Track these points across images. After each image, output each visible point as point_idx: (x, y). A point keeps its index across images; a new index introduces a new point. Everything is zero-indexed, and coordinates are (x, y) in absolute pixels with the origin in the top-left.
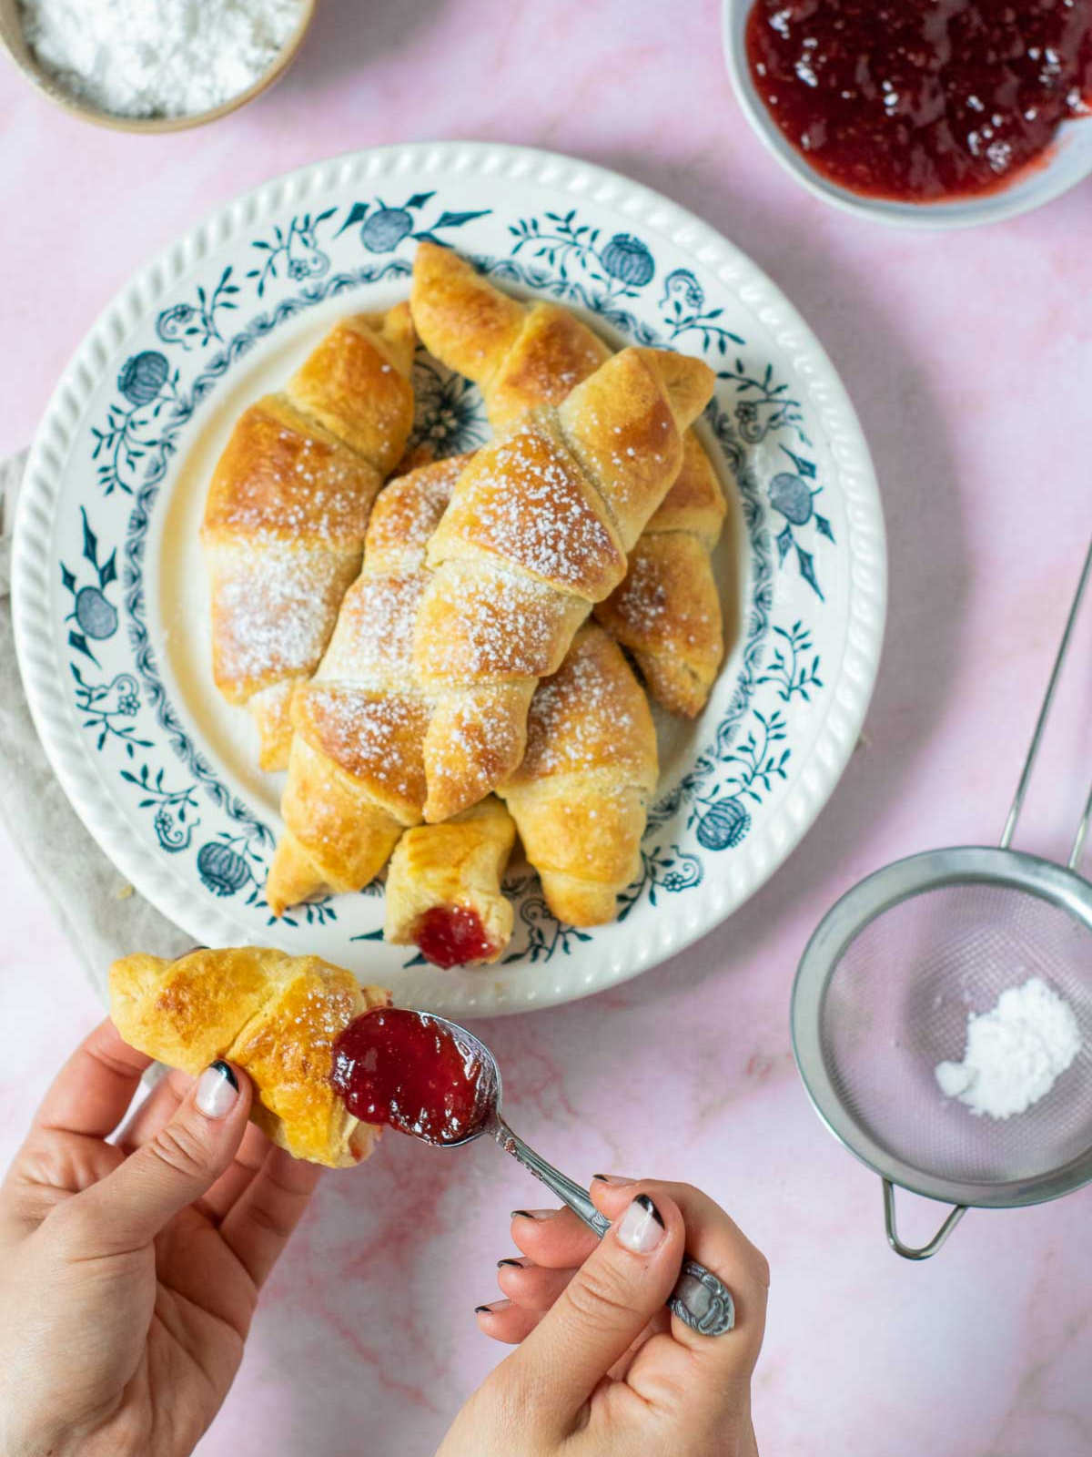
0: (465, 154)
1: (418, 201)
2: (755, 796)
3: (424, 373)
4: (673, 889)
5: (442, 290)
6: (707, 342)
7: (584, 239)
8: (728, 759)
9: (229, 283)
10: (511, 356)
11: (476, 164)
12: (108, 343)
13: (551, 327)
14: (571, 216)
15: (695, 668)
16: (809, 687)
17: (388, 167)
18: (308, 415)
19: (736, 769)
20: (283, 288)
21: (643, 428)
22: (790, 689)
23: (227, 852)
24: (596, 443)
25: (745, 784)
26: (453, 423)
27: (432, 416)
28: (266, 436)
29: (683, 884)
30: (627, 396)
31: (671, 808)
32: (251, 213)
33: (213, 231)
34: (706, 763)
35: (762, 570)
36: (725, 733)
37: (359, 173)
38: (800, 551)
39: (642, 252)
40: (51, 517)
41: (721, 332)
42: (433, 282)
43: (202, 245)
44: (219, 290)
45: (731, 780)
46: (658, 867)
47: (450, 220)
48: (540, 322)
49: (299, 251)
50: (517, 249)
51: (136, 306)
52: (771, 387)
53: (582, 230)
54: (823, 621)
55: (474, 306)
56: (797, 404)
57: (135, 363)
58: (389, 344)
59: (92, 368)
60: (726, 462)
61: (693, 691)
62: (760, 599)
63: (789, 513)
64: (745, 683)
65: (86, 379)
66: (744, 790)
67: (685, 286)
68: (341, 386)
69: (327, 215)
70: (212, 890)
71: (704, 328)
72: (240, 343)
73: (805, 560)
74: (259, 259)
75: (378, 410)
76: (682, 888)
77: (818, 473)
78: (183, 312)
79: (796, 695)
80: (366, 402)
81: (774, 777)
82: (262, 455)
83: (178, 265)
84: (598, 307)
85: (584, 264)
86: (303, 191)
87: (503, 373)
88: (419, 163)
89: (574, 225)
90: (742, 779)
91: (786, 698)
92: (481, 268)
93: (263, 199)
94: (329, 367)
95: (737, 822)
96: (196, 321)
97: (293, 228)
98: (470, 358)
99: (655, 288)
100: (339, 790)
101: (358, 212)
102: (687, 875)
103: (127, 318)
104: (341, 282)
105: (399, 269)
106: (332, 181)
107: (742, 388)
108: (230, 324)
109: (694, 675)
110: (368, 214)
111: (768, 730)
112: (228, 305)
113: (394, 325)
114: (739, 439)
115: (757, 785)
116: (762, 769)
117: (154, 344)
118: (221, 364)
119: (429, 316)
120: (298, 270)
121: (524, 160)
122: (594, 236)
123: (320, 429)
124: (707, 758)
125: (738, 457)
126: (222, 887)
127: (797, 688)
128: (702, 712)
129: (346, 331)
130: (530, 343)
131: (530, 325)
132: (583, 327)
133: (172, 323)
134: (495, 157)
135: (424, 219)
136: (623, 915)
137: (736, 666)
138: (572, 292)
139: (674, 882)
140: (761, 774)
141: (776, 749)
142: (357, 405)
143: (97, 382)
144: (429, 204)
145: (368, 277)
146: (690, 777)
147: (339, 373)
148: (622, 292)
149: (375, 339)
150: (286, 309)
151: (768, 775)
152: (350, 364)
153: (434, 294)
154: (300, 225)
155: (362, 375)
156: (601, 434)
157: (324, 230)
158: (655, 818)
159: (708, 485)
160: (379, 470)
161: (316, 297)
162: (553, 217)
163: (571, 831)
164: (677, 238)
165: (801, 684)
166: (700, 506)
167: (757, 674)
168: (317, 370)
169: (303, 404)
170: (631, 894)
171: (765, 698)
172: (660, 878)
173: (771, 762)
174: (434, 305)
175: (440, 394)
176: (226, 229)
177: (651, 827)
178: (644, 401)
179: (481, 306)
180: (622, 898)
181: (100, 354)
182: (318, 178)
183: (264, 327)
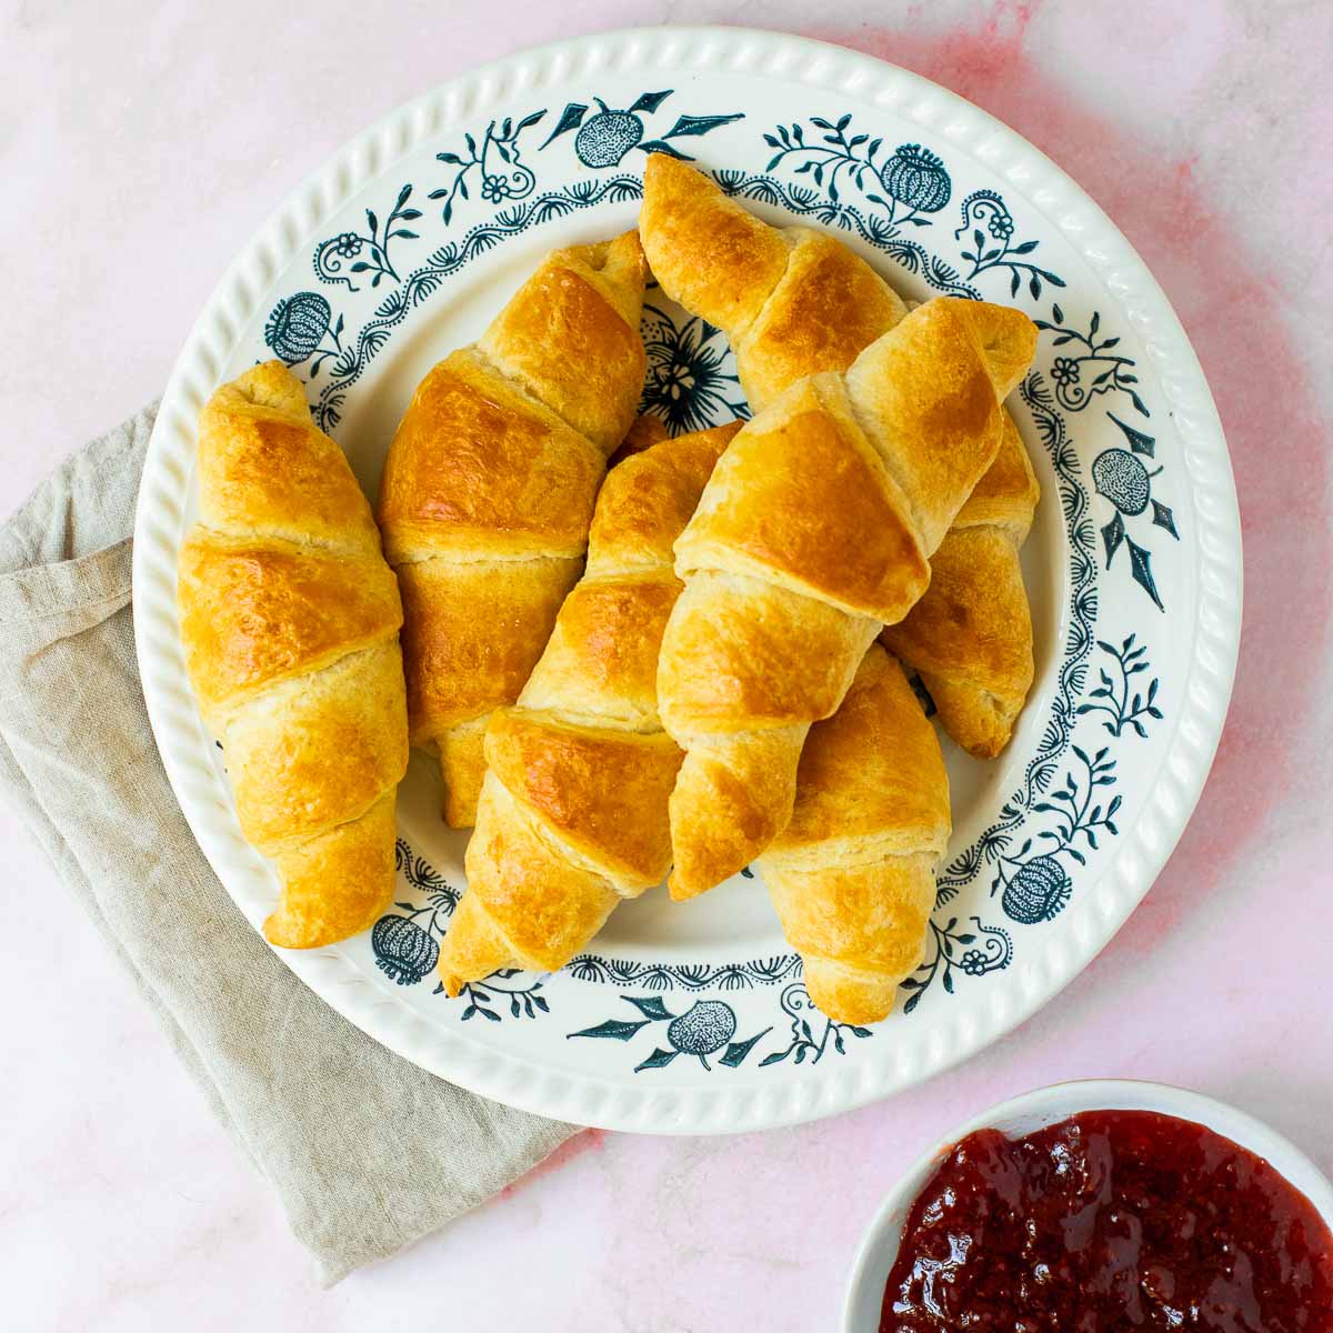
0: (711, 43)
1: (650, 102)
2: (1076, 855)
3: (653, 318)
4: (975, 972)
5: (682, 216)
6: (1016, 284)
7: (860, 152)
8: (1042, 808)
9: (408, 206)
10: (773, 303)
11: (725, 57)
12: (254, 281)
13: (823, 264)
14: (844, 123)
15: (999, 697)
16: (1145, 719)
17: (612, 61)
18: (516, 380)
19: (1051, 821)
20: (476, 212)
21: (960, 405)
22: (1120, 722)
23: (409, 928)
24: (900, 424)
25: (1063, 840)
26: (689, 382)
27: (663, 372)
28: (463, 408)
29: (986, 966)
30: (938, 364)
31: (969, 868)
32: (436, 119)
33: (388, 141)
34: (1015, 813)
35: (1083, 570)
36: (1038, 774)
37: (575, 66)
38: (1132, 547)
39: (936, 169)
40: (182, 505)
41: (1033, 270)
42: (669, 206)
43: (373, 159)
44: (394, 216)
45: (1045, 835)
46: (955, 943)
47: (688, 126)
48: (810, 257)
49: (496, 165)
50: (774, 163)
51: (290, 236)
52: (1098, 340)
53: (858, 141)
54: (1162, 638)
55: (724, 237)
56: (1132, 364)
57: (287, 308)
58: (614, 286)
59: (233, 317)
60: (1038, 434)
61: (998, 725)
62: (1081, 606)
63: (1119, 500)
64: (1063, 713)
65: (227, 332)
66: (1061, 848)
67: (989, 212)
68: (557, 342)
69: (533, 120)
70: (392, 976)
71: (1012, 265)
72: (421, 283)
73: (1140, 559)
74: (446, 175)
75: (604, 373)
76: (985, 970)
77: (1156, 449)
78: (349, 243)
79: (1128, 728)
80: (590, 364)
81: (1100, 832)
82: (459, 433)
83: (343, 184)
84: (877, 237)
85: (859, 182)
86: (503, 88)
87: (763, 322)
88: (650, 57)
89: (848, 134)
90: (1059, 833)
91: (1115, 732)
92: (729, 187)
93: (452, 101)
94: (543, 317)
95: (1054, 888)
96: (366, 255)
97: (489, 136)
98: (719, 303)
99: (951, 215)
100: (544, 851)
101: (572, 116)
102: (991, 955)
103: (277, 251)
104: (551, 205)
105: (625, 188)
106: (540, 77)
107: (1059, 342)
108: (408, 258)
109: (997, 705)
110: (585, 118)
111: (1092, 773)
112: (405, 234)
113: (620, 260)
114: (1056, 406)
115: (1079, 841)
116: (1085, 820)
117: (313, 285)
118: (396, 309)
119: (666, 249)
120: (494, 189)
121: (787, 51)
122: (873, 150)
123: (532, 399)
124: (1014, 806)
125: (1053, 427)
126: (404, 972)
127: (1128, 720)
128: (1006, 748)
129: (561, 271)
130: (797, 286)
131: (796, 263)
132: (861, 263)
133: (334, 256)
134: (749, 46)
135: (656, 125)
136: (911, 1004)
137: (1050, 690)
138: (844, 216)
139: (975, 963)
140: (1083, 828)
141: (1103, 796)
142: (580, 368)
143: (239, 335)
144: (663, 106)
145: (584, 198)
146: (994, 829)
147: (555, 327)
148: (908, 218)
149: (597, 280)
150: (480, 238)
151: (1091, 828)
152: (569, 314)
153: (671, 221)
154: (498, 133)
155: (584, 329)
156: (907, 414)
157: (529, 139)
158: (948, 881)
159: (1022, 465)
160: (603, 449)
161: (517, 224)
162: (821, 124)
163: (848, 910)
164: (981, 150)
165: (1135, 714)
166: (1013, 494)
167: (1078, 702)
168: (525, 320)
169: (510, 366)
170: (922, 977)
171: (1088, 732)
172: (957, 957)
173: (1096, 812)
174: (673, 235)
175: (673, 345)
176: (405, 138)
177: (943, 894)
178: (960, 372)
179: (733, 236)
180: (909, 983)
181: (244, 298)
182: (523, 71)
183: (451, 261)
